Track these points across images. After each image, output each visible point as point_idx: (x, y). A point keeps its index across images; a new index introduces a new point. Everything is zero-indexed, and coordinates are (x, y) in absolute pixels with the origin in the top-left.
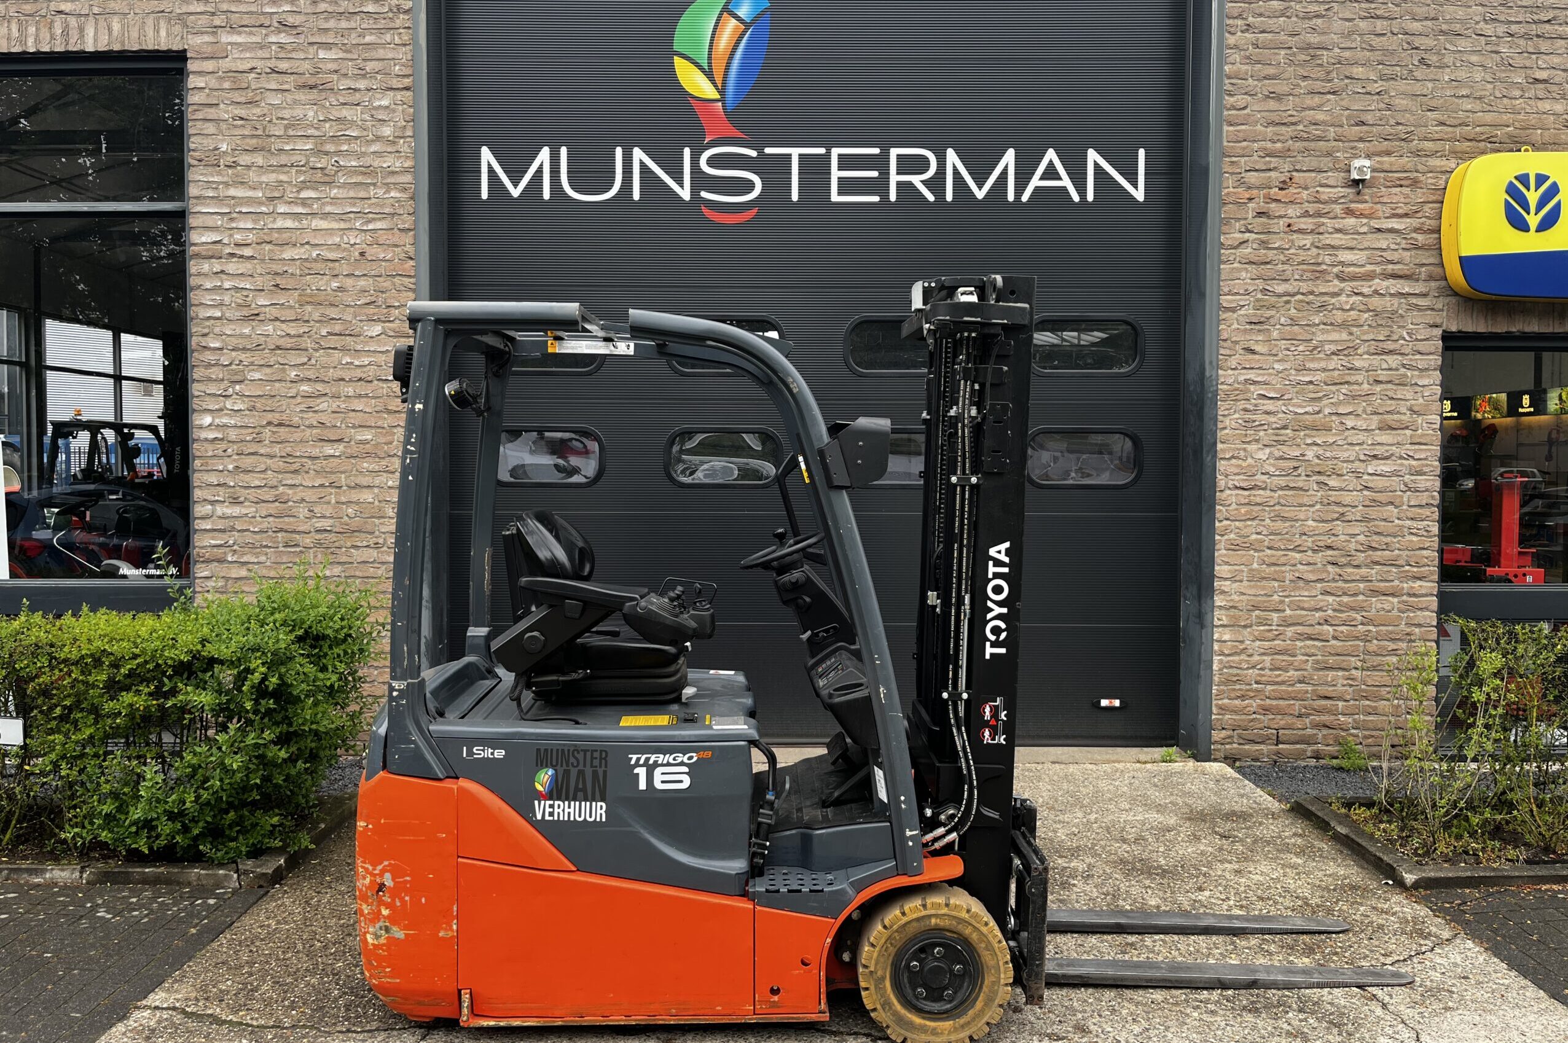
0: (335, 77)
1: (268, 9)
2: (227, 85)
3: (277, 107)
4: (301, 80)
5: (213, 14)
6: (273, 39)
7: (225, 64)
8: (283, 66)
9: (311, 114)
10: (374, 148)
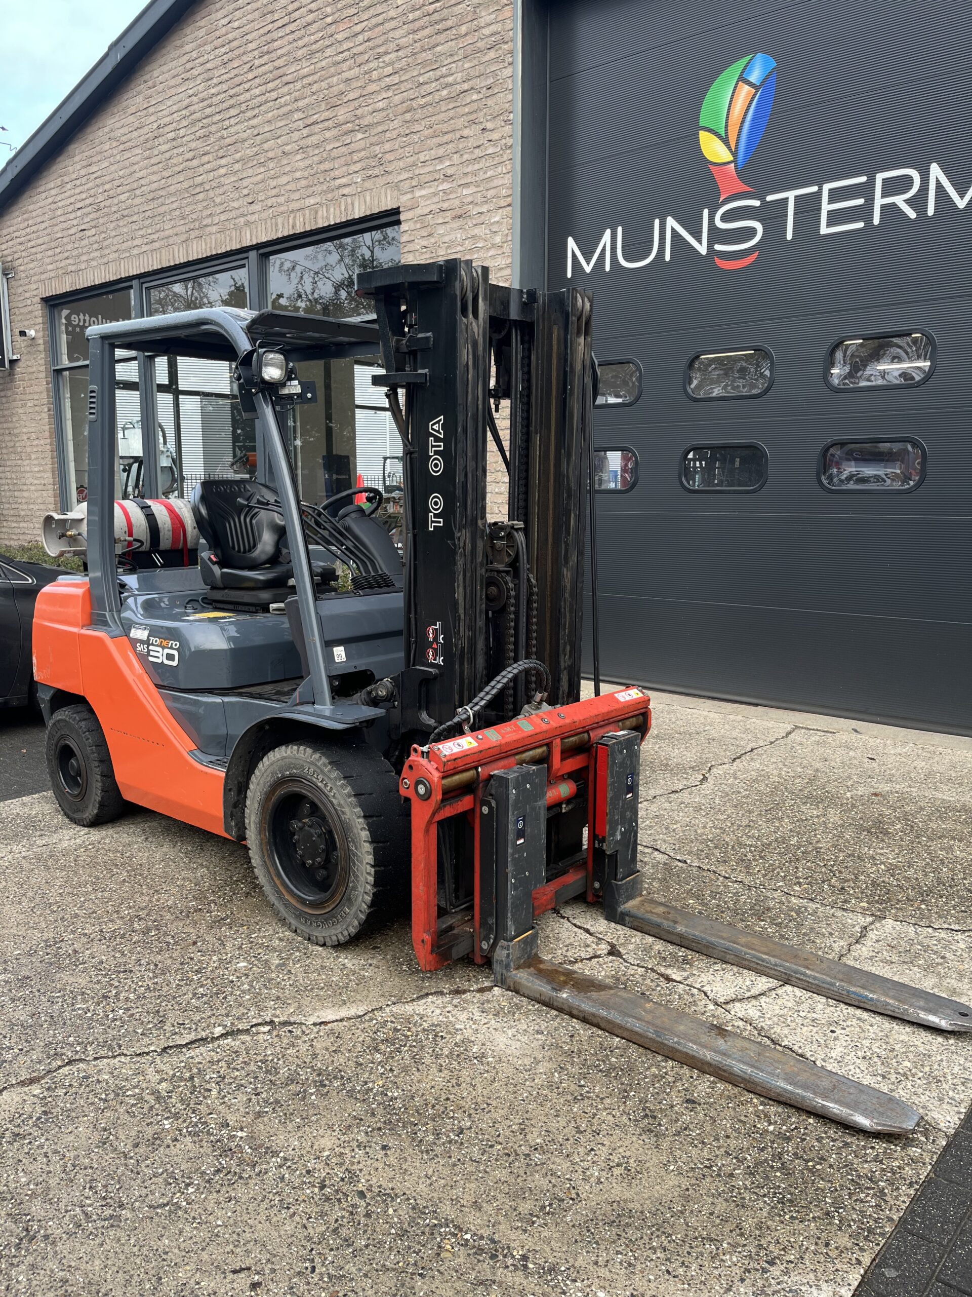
0: (471, 206)
1: (438, 168)
2: (418, 226)
3: (443, 235)
4: (453, 213)
5: (412, 178)
6: (441, 188)
7: (418, 212)
8: (445, 205)
9: (459, 236)
10: (491, 253)
